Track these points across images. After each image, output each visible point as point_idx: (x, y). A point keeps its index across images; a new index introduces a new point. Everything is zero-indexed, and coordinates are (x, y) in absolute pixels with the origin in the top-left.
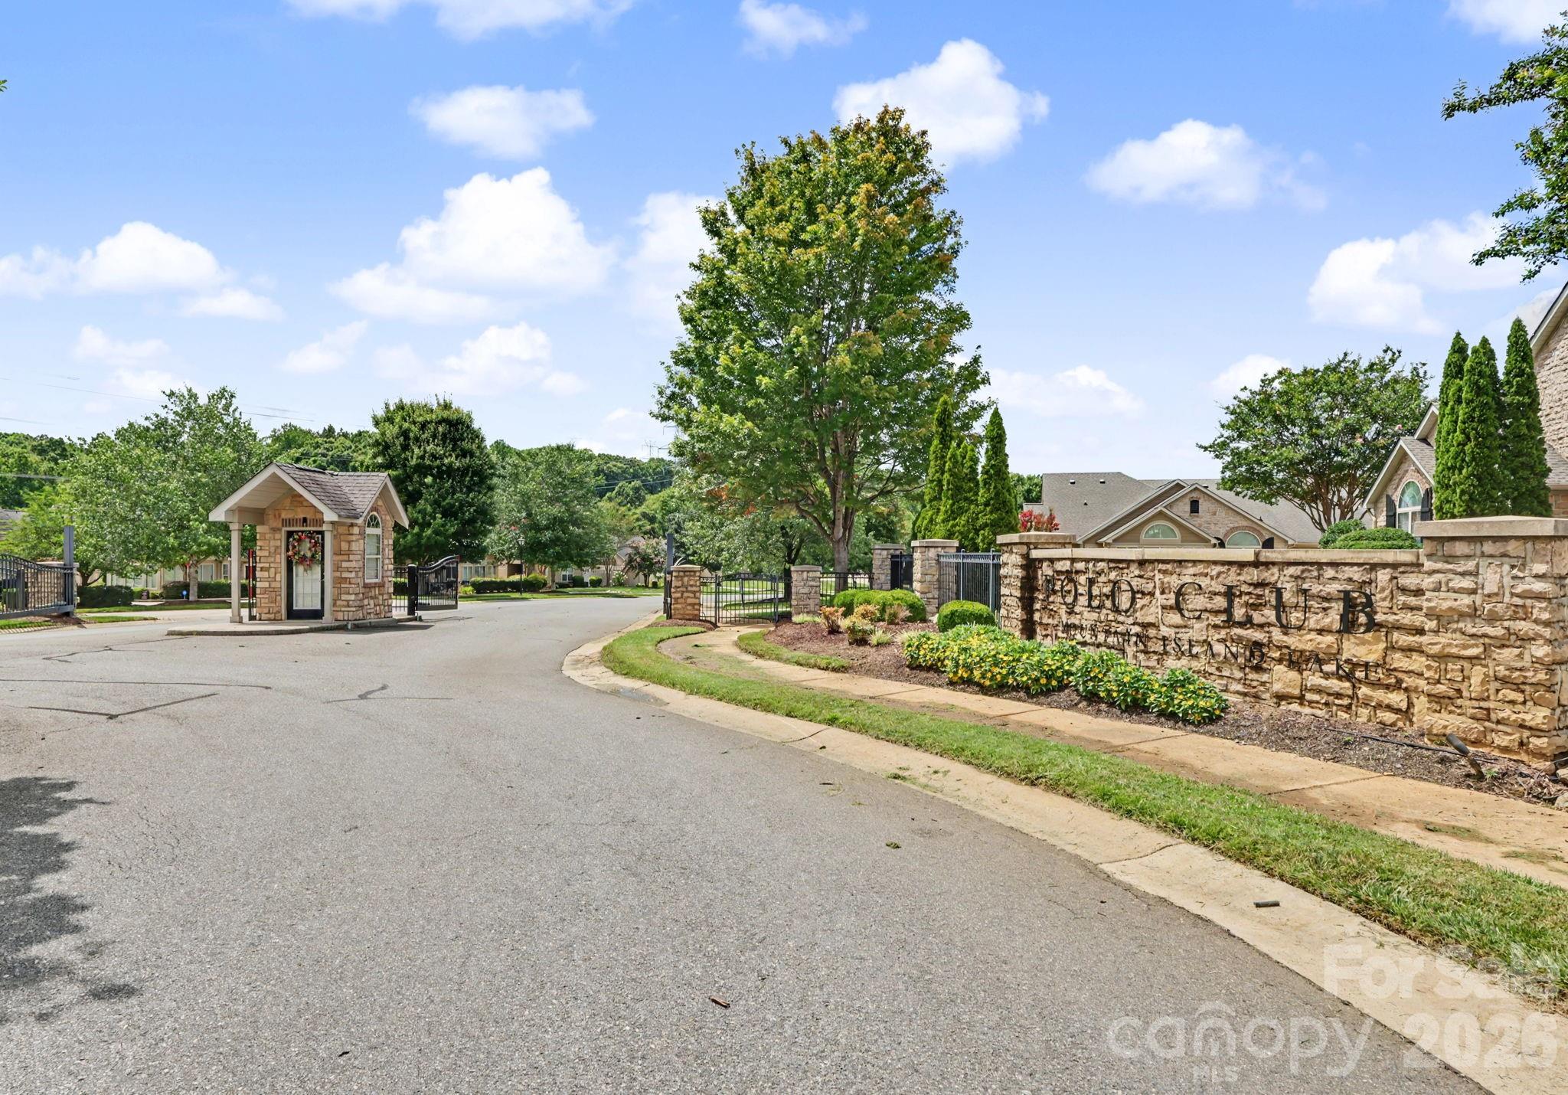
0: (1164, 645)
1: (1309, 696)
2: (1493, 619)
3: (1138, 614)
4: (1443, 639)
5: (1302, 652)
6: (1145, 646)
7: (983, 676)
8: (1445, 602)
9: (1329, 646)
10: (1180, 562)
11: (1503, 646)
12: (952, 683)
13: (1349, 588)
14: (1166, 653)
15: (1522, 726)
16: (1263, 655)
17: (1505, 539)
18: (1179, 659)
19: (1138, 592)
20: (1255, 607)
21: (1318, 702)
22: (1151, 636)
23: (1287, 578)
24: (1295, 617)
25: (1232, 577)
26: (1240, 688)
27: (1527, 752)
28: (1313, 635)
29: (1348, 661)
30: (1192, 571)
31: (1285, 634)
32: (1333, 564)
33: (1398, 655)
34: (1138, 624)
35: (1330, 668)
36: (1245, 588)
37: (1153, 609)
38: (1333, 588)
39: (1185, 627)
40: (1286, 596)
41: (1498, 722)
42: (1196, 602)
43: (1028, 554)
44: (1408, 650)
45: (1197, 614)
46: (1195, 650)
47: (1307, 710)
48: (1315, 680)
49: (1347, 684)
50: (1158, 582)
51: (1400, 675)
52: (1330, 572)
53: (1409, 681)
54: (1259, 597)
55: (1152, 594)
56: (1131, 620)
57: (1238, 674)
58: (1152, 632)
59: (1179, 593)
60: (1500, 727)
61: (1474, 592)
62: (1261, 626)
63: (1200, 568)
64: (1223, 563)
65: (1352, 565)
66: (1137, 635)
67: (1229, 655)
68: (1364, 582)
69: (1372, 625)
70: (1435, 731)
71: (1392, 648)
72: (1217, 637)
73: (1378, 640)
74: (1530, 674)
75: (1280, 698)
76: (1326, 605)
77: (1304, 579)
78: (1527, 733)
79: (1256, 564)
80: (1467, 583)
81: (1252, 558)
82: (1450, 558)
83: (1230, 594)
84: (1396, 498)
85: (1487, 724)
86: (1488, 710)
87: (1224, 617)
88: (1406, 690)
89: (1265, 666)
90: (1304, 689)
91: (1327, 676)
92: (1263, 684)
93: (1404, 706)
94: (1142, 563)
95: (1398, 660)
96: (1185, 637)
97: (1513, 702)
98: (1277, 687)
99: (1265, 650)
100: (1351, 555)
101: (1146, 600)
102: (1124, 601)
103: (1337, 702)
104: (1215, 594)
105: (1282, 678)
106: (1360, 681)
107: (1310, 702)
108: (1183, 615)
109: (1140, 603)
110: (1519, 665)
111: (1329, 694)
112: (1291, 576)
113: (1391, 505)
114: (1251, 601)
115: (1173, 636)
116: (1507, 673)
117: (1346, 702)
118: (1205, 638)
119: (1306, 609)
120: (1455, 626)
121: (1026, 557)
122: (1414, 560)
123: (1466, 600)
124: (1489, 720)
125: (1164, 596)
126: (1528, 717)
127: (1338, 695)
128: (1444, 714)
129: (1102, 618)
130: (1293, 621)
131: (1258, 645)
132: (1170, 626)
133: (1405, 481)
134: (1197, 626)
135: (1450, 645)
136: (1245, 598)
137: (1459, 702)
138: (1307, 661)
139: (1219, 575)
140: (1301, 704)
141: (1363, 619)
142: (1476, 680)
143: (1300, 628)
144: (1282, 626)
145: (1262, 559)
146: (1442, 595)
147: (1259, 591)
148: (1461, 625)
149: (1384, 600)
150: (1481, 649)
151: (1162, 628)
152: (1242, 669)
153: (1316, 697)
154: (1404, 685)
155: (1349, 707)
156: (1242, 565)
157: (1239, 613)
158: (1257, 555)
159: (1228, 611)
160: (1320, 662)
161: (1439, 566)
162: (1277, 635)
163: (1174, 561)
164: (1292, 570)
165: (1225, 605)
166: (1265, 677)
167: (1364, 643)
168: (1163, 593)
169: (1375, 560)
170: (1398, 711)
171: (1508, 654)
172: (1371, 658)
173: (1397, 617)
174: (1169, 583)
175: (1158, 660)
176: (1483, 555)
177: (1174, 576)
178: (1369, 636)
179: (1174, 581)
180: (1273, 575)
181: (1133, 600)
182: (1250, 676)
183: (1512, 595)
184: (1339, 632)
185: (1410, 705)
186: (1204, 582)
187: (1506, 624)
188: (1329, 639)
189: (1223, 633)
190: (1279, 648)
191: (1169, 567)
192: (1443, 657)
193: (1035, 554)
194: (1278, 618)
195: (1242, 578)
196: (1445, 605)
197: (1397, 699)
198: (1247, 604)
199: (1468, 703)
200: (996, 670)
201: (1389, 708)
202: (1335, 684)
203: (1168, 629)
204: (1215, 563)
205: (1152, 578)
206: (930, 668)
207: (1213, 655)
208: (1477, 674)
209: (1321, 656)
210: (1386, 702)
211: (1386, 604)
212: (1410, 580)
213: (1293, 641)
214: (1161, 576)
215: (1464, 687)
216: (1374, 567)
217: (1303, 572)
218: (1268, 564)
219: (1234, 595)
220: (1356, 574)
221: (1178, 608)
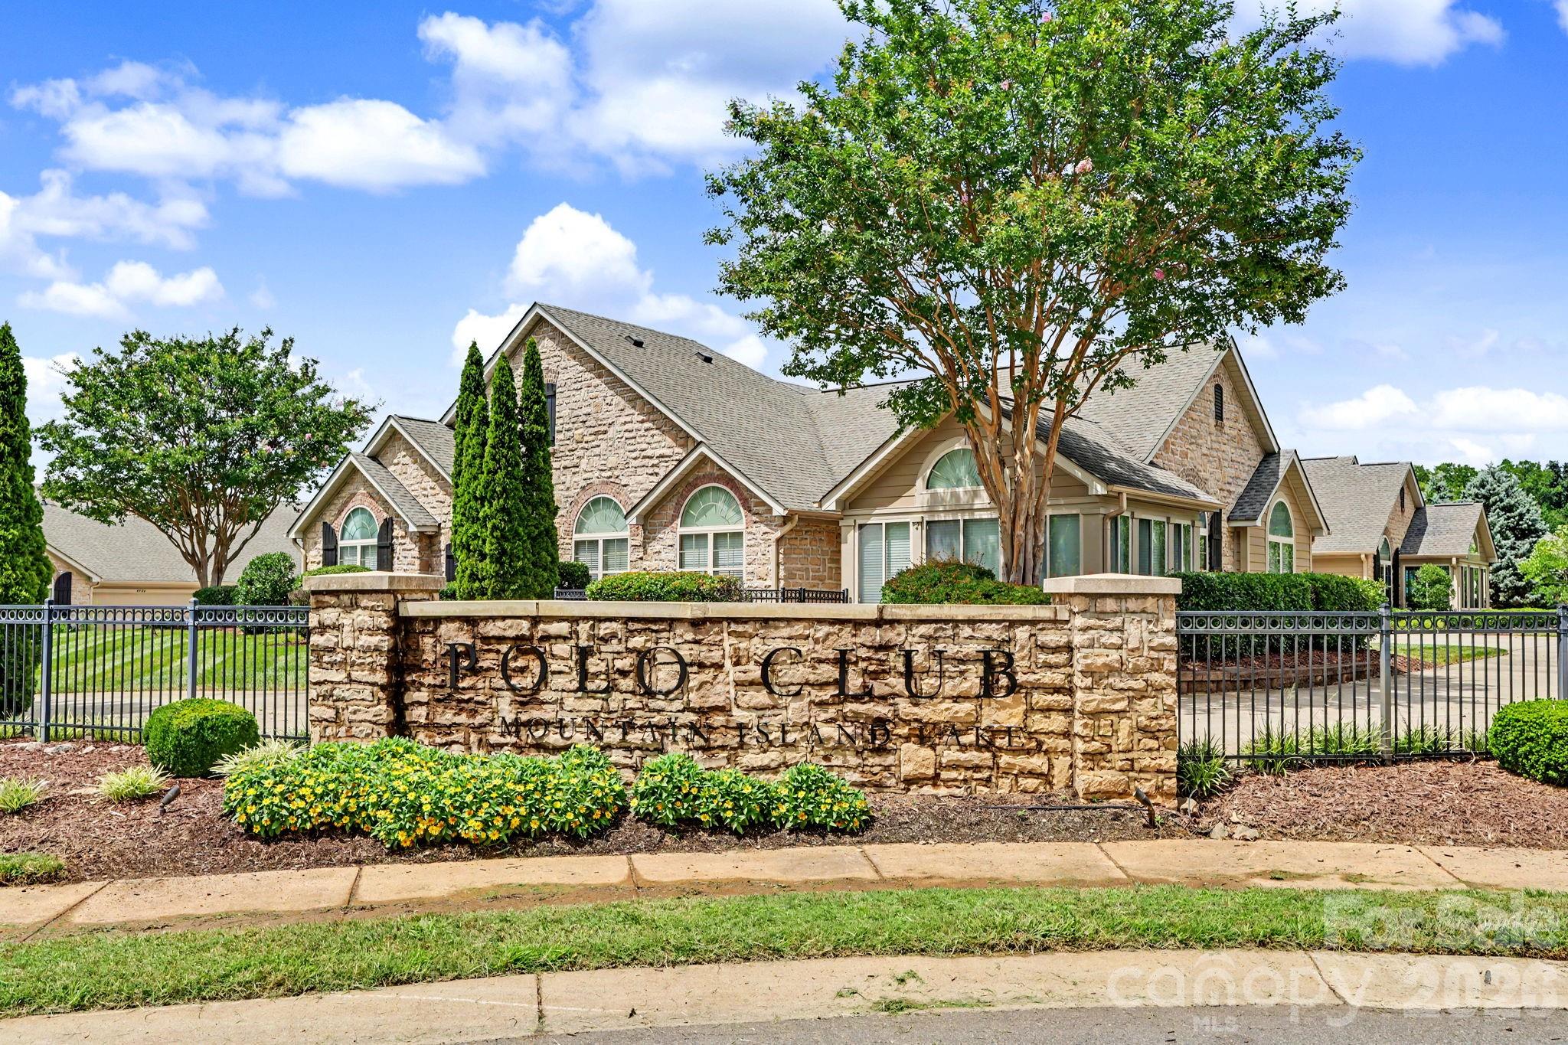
0: (742, 736)
1: (945, 775)
2: (1137, 671)
3: (692, 696)
4: (1097, 695)
5: (935, 724)
6: (707, 740)
7: (486, 825)
8: (1100, 658)
9: (969, 714)
10: (766, 621)
11: (1144, 697)
12: (397, 851)
13: (988, 647)
14: (742, 745)
15: (1159, 771)
16: (887, 732)
17: (1145, 596)
18: (765, 752)
19: (691, 665)
20: (875, 675)
21: (955, 780)
22: (716, 724)
23: (916, 639)
24: (927, 684)
25: (846, 638)
26: (856, 777)
27: (1162, 795)
28: (948, 704)
29: (988, 729)
30: (786, 631)
31: (916, 705)
32: (971, 622)
33: (1037, 716)
34: (693, 710)
35: (969, 738)
36: (863, 653)
37: (719, 688)
38: (972, 648)
39: (774, 707)
40: (918, 659)
41: (1141, 771)
42: (790, 673)
43: (396, 609)
44: (1047, 710)
45: (794, 689)
46: (790, 738)
47: (942, 791)
48: (952, 755)
49: (988, 755)
50: (727, 649)
51: (1042, 738)
52: (966, 631)
53: (1049, 742)
54: (881, 662)
55: (719, 667)
56: (678, 705)
57: (853, 761)
58: (718, 720)
59: (766, 664)
60: (1142, 775)
61: (1120, 647)
62: (883, 698)
63: (799, 629)
64: (833, 622)
65: (991, 622)
66: (692, 727)
67: (843, 739)
68: (1004, 641)
69: (1013, 688)
70: (1092, 790)
71: (1031, 710)
72: (823, 716)
73: (1017, 703)
74: (1163, 721)
75: (909, 782)
76: (963, 668)
77: (936, 639)
78: (1161, 776)
79: (879, 623)
80: (1115, 639)
81: (875, 616)
82: (1101, 615)
83: (842, 661)
84: (337, 526)
85: (1131, 774)
86: (1132, 760)
87: (833, 691)
88: (1046, 752)
89: (890, 745)
90: (939, 766)
91: (964, 748)
92: (887, 768)
93: (1045, 769)
94: (696, 623)
95: (1038, 722)
96: (775, 722)
97: (1150, 750)
98: (907, 769)
99: (890, 727)
100: (989, 611)
101: (707, 675)
102: (664, 677)
103: (976, 776)
104: (820, 661)
105: (913, 758)
106: (1000, 749)
107: (945, 781)
108: (771, 692)
109: (694, 681)
110: (1154, 714)
111: (967, 769)
112: (921, 636)
113: (329, 533)
114: (872, 668)
115: (755, 722)
116: (1147, 723)
117: (985, 774)
118: (806, 719)
119: (942, 674)
120: (1105, 682)
121: (394, 614)
122: (1052, 617)
123: (1114, 655)
124: (1132, 770)
125: (739, 668)
126: (1163, 762)
127: (977, 768)
128: (1097, 771)
129: (613, 706)
130: (925, 689)
131: (881, 722)
132: (749, 708)
133: (351, 506)
134: (795, 705)
135: (1103, 701)
136: (862, 665)
137: (1109, 757)
138: (941, 734)
139: (828, 635)
140: (935, 785)
141: (1004, 681)
142: (1123, 733)
143: (931, 697)
144: (912, 695)
145: (887, 617)
146: (1097, 651)
147: (881, 655)
148: (1111, 680)
149: (1023, 659)
150: (1126, 703)
151: (735, 711)
152: (858, 753)
153: (953, 774)
154: (1044, 748)
155: (989, 780)
156: (858, 624)
157: (854, 682)
158: (881, 611)
159: (841, 683)
160: (956, 733)
161: (1093, 622)
162: (904, 707)
163: (755, 620)
164: (923, 629)
165: (836, 675)
166: (890, 760)
167: (1004, 707)
168: (737, 663)
169: (1015, 617)
170: (1040, 775)
171: (1145, 705)
172: (1014, 723)
173: (1037, 677)
174: (747, 650)
175: (728, 759)
176: (1127, 611)
177: (756, 640)
178: (1009, 700)
179: (758, 648)
180: (899, 635)
181: (683, 677)
182: (871, 761)
183: (1151, 648)
184: (978, 697)
185: (1051, 766)
186: (805, 647)
187: (1145, 676)
188: (967, 706)
189: (832, 712)
190: (907, 722)
191: (749, 628)
192: (1095, 714)
193: (411, 609)
194: (908, 686)
195: (858, 640)
196: (1100, 661)
197: (1038, 762)
198: (865, 671)
199: (1117, 756)
200: (510, 811)
201: (1031, 774)
202: (974, 756)
203: (746, 713)
204: (821, 621)
205: (719, 644)
206: (330, 830)
207: (821, 741)
208: (1125, 726)
209: (958, 726)
210: (1029, 767)
211: (1026, 663)
212: (1051, 637)
213: (926, 712)
214: (733, 640)
215: (1112, 742)
216: (1013, 624)
217: (936, 631)
218: (892, 622)
219: (849, 662)
220: (995, 632)
221: (765, 682)
